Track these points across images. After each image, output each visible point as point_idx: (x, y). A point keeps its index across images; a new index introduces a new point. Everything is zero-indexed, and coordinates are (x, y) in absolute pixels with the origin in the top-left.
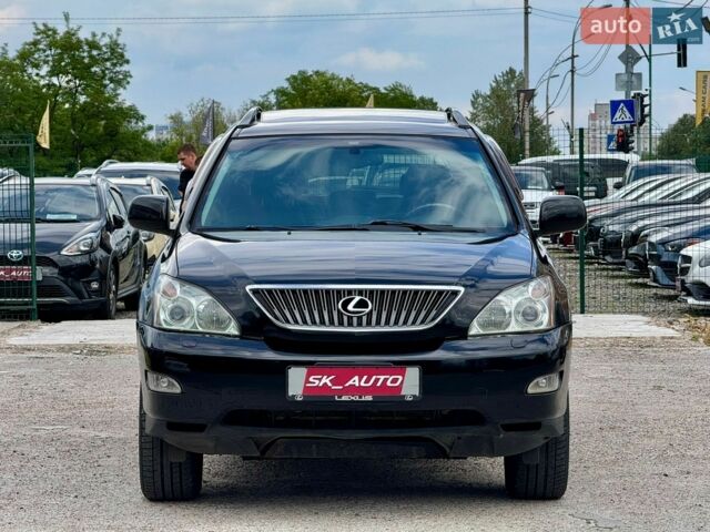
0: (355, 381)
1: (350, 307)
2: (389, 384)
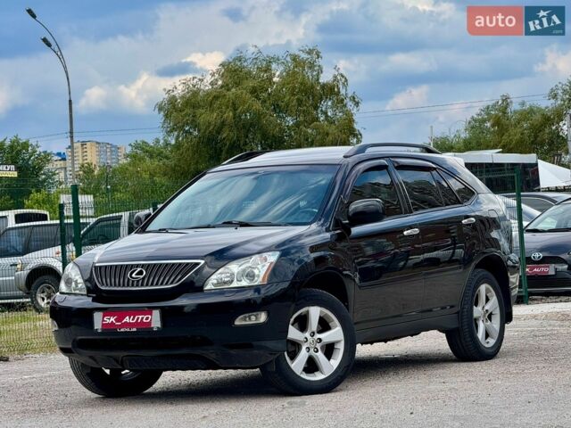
0: (127, 319)
1: (133, 275)
2: (144, 320)
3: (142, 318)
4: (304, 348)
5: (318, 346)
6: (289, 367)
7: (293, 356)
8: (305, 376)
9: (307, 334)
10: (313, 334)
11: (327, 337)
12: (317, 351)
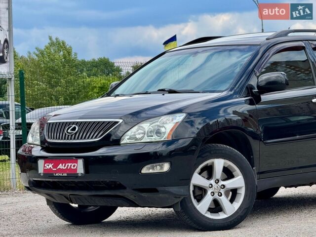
1: (69, 131)
2: (72, 168)
3: (71, 165)
4: (209, 193)
5: (222, 191)
6: (195, 208)
7: (199, 199)
8: (209, 216)
9: (212, 182)
10: (217, 181)
11: (230, 184)
12: (221, 195)
